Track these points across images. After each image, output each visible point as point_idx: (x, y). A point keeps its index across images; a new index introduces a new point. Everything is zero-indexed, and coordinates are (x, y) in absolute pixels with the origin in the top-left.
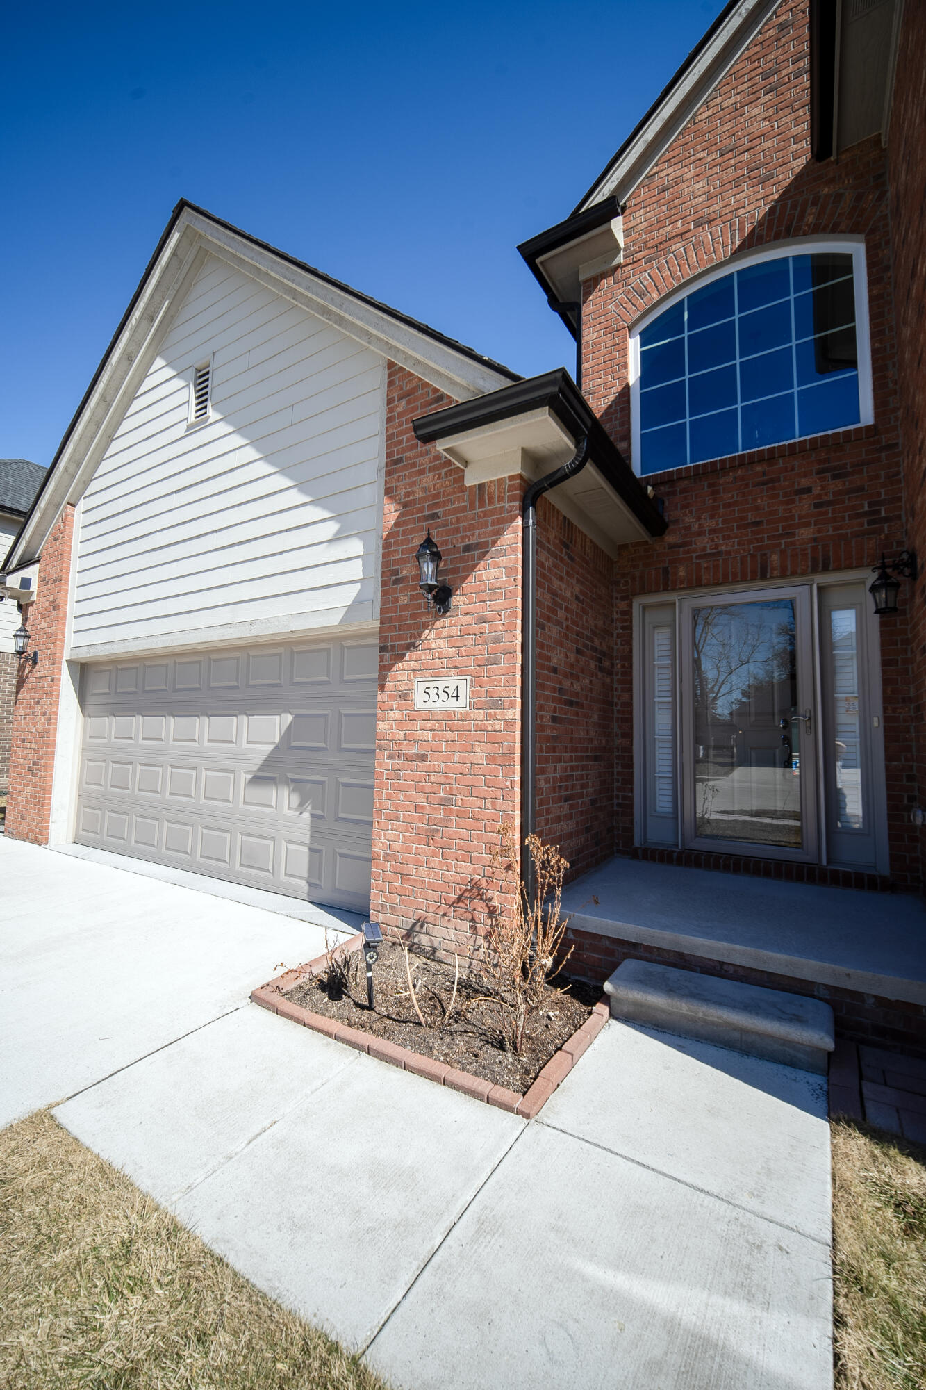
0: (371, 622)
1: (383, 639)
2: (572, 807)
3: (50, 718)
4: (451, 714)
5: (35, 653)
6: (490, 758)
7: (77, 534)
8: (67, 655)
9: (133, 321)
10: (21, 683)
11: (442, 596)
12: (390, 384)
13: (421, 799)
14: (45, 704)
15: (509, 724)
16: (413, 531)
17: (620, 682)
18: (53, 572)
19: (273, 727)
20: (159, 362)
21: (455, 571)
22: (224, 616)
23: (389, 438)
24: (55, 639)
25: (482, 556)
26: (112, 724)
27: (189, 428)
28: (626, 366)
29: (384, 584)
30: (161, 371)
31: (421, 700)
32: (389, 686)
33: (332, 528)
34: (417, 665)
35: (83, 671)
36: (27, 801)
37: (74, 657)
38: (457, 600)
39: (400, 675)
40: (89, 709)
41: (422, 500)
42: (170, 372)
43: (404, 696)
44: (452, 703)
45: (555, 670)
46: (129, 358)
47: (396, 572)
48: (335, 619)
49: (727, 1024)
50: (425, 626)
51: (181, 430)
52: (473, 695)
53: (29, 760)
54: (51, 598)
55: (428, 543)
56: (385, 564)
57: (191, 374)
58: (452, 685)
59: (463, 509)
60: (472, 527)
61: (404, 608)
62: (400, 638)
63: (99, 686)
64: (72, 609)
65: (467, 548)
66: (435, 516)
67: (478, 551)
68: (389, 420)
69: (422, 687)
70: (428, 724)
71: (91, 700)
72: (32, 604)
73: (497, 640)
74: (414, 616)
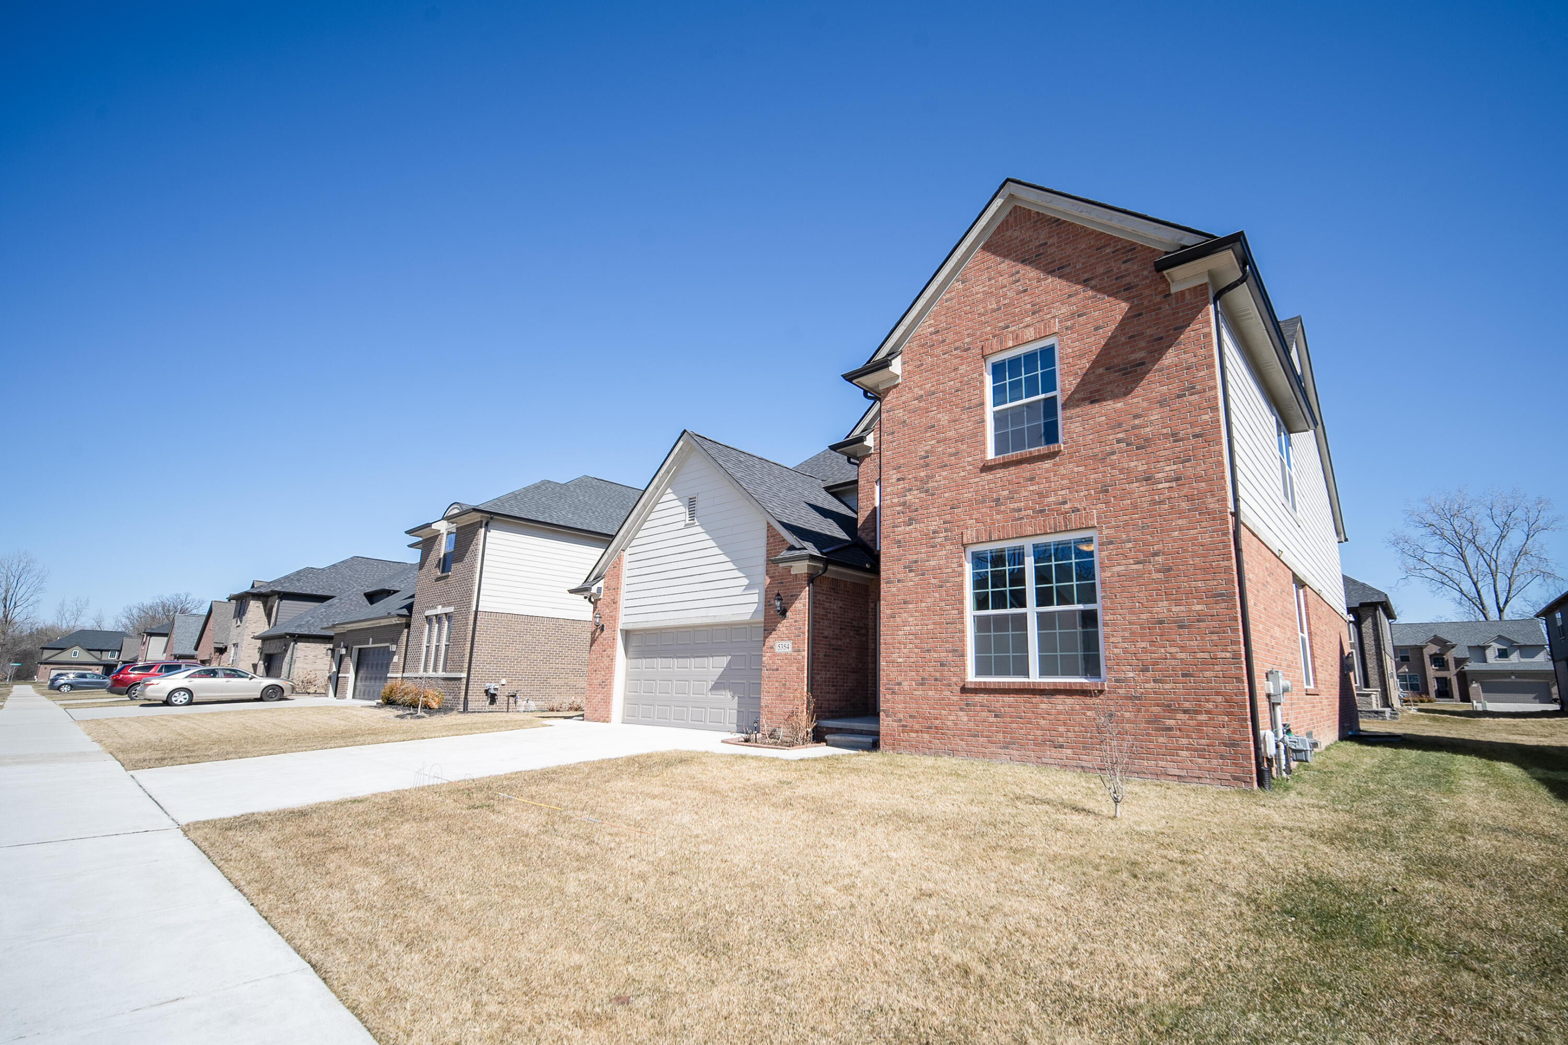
0: (761, 618)
1: (765, 626)
2: (836, 690)
3: (612, 659)
4: (786, 654)
5: (603, 626)
6: (798, 669)
7: (625, 565)
8: (620, 626)
9: (660, 474)
10: (593, 641)
11: (783, 613)
12: (768, 530)
13: (777, 684)
14: (609, 651)
15: (803, 657)
16: (775, 587)
17: (871, 639)
18: (613, 584)
19: (724, 661)
20: (669, 490)
21: (788, 603)
22: (702, 612)
23: (767, 551)
24: (614, 619)
25: (796, 599)
26: (644, 662)
27: (686, 525)
28: (874, 499)
29: (765, 606)
30: (670, 495)
31: (777, 650)
32: (766, 644)
33: (745, 582)
34: (776, 636)
35: (627, 634)
36: (599, 702)
37: (625, 628)
38: (788, 614)
39: (770, 641)
40: (630, 654)
41: (779, 576)
42: (673, 497)
43: (772, 648)
44: (787, 650)
45: (826, 637)
46: (657, 488)
47: (769, 602)
48: (748, 617)
49: (852, 741)
50: (779, 622)
51: (682, 525)
52: (793, 647)
53: (600, 681)
54: (612, 597)
55: (778, 595)
56: (766, 598)
57: (687, 501)
58: (787, 644)
59: (790, 582)
60: (793, 589)
61: (772, 615)
62: (771, 626)
63: (634, 642)
64: (623, 603)
65: (792, 596)
66: (782, 583)
67: (795, 597)
68: (768, 544)
69: (777, 644)
70: (779, 658)
71: (630, 649)
72: (600, 599)
73: (800, 628)
74: (775, 619)
